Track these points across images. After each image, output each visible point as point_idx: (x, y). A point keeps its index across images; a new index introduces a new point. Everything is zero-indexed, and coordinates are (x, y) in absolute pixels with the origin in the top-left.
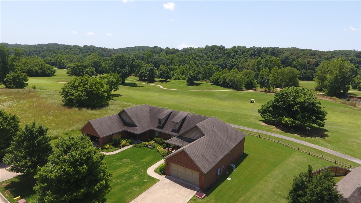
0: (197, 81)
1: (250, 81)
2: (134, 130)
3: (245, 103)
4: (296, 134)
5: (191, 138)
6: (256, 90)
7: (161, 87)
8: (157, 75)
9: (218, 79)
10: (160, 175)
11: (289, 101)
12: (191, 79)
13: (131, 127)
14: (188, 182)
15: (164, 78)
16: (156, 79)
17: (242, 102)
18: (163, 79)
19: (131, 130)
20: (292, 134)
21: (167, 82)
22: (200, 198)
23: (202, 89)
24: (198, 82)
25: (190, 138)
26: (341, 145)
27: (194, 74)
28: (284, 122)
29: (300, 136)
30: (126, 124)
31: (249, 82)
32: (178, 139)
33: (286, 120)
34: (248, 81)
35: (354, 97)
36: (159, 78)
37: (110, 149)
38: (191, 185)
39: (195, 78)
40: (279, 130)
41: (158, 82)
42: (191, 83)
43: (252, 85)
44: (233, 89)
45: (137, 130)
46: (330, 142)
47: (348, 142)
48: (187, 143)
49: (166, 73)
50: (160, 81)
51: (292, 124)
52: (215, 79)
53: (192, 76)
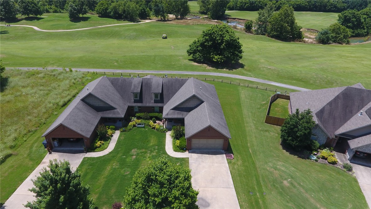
0: (83, 14)
1: (144, 9)
2: (114, 113)
3: (158, 40)
4: (224, 69)
5: (188, 107)
6: (151, 19)
7: (36, 28)
8: (19, 11)
9: (107, 9)
10: (183, 153)
11: (218, 40)
12: (75, 13)
13: (108, 111)
14: (211, 149)
15: (32, 14)
16: (19, 16)
17: (154, 39)
18: (31, 16)
19: (109, 115)
20: (222, 70)
21: (39, 19)
22: (232, 158)
23: (94, 26)
24: (85, 16)
25: (186, 107)
26: (258, 72)
27: (76, 6)
28: (215, 60)
29: (228, 70)
30: (98, 109)
31: (143, 11)
32: (174, 111)
33: (216, 58)
34: (141, 10)
35: (230, 18)
36: (24, 13)
37: (102, 146)
38: (215, 150)
39: (80, 11)
40: (211, 68)
41: (24, 21)
42: (75, 17)
43: (146, 14)
44: (129, 21)
45: (118, 113)
46: (249, 71)
47: (260, 69)
48: (186, 112)
49: (33, 7)
50: (26, 19)
51: (221, 61)
52: (103, 9)
53: (75, 9)
